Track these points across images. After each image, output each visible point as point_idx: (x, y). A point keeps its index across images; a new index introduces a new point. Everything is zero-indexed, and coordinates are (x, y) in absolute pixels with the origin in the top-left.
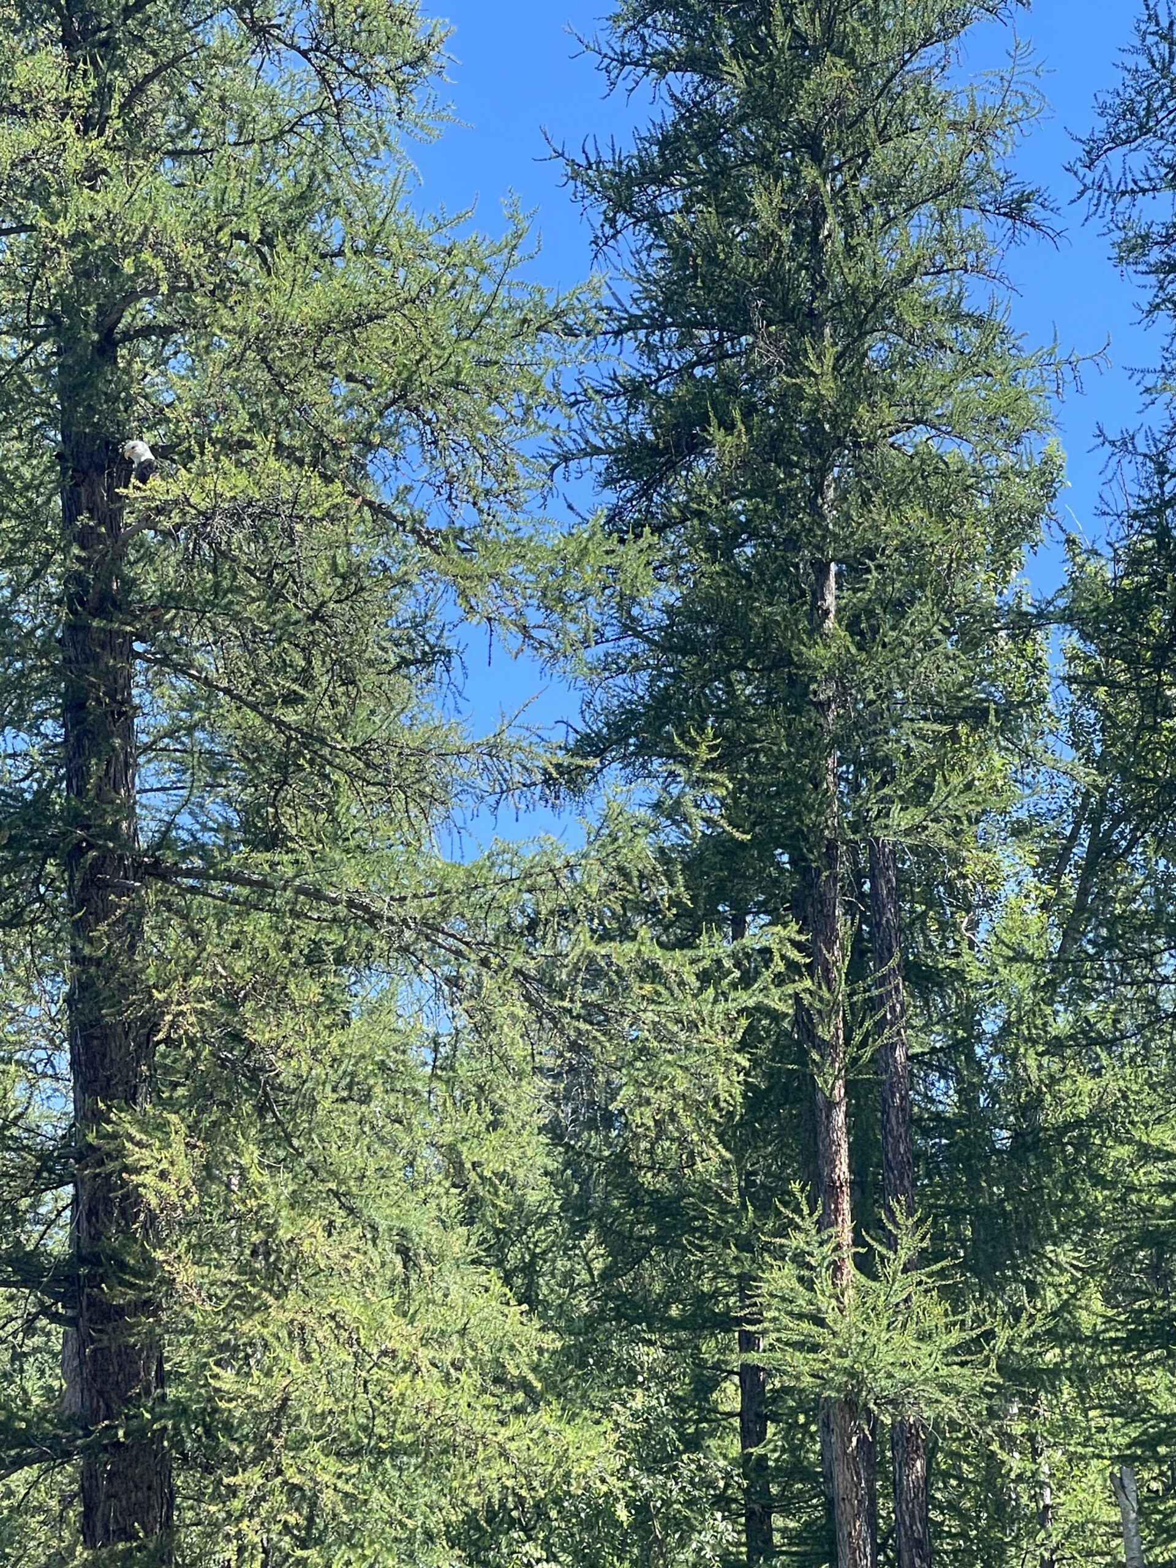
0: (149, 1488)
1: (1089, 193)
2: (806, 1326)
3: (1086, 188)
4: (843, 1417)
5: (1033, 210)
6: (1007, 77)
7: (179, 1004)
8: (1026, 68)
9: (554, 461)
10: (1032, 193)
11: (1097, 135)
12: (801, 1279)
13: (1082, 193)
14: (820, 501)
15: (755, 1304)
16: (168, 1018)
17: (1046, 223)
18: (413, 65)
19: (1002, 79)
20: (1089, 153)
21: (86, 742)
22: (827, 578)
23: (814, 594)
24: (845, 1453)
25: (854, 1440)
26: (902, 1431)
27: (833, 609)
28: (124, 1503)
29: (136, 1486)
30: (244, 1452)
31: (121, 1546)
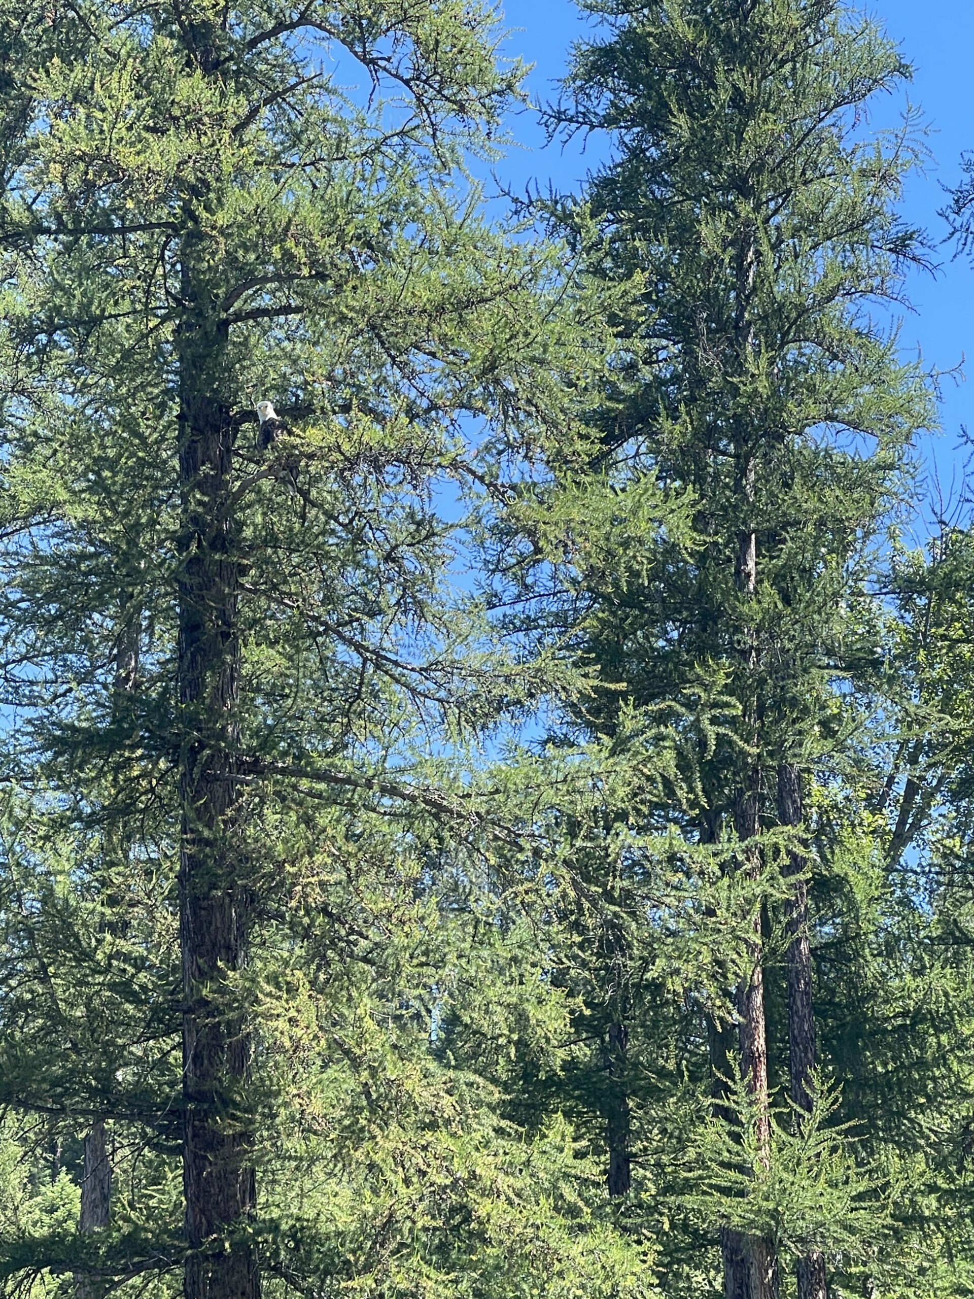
1: (958, 235)
2: (733, 1175)
3: (956, 230)
4: (761, 1252)
5: (915, 247)
6: (900, 135)
7: (306, 876)
8: (916, 128)
10: (914, 232)
11: (965, 187)
12: (730, 1134)
13: (953, 234)
14: (744, 482)
17: (926, 258)
18: (501, 93)
19: (896, 136)
20: (957, 201)
21: (199, 658)
22: (749, 547)
23: (738, 559)
24: (762, 1283)
25: (770, 1272)
26: (807, 1265)
27: (753, 572)
29: (232, 1291)
30: (357, 1260)
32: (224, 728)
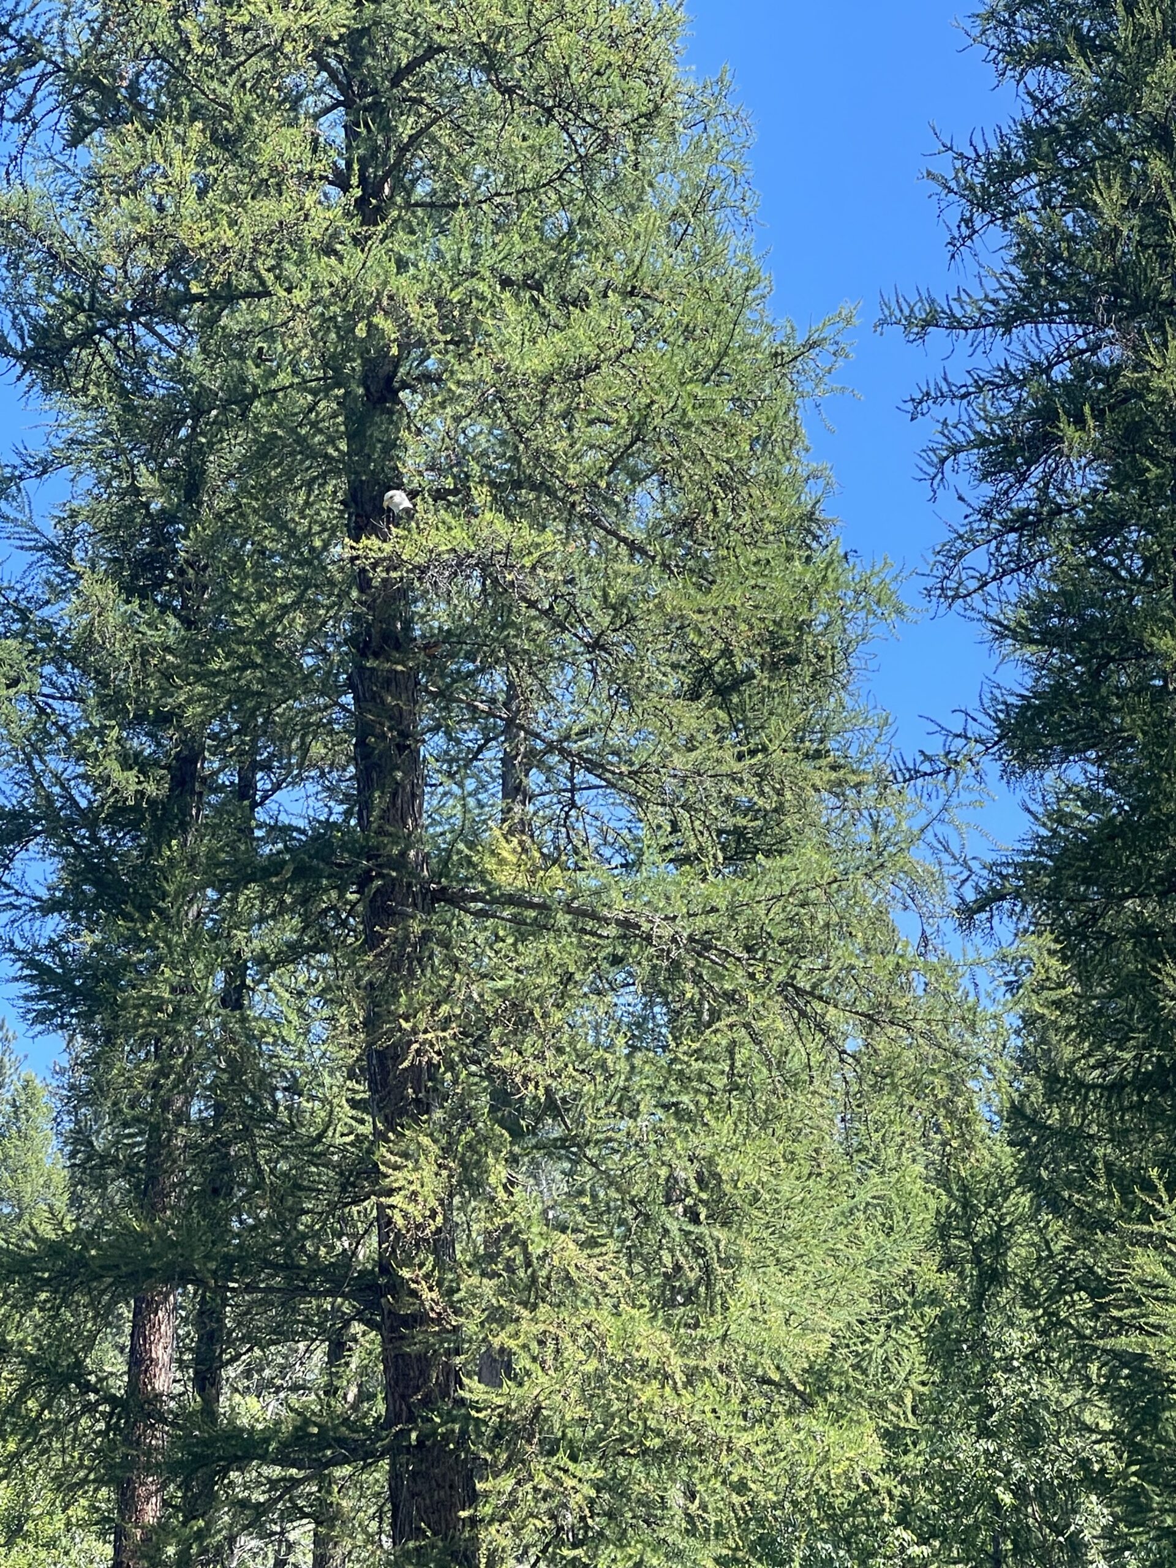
0: (451, 1487)
7: (426, 1031)
9: (945, 454)
15: (1120, 1290)
16: (415, 1046)
28: (428, 1501)
29: (438, 1485)
30: (496, 1458)
31: (411, 1544)
32: (403, 854)
